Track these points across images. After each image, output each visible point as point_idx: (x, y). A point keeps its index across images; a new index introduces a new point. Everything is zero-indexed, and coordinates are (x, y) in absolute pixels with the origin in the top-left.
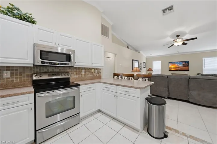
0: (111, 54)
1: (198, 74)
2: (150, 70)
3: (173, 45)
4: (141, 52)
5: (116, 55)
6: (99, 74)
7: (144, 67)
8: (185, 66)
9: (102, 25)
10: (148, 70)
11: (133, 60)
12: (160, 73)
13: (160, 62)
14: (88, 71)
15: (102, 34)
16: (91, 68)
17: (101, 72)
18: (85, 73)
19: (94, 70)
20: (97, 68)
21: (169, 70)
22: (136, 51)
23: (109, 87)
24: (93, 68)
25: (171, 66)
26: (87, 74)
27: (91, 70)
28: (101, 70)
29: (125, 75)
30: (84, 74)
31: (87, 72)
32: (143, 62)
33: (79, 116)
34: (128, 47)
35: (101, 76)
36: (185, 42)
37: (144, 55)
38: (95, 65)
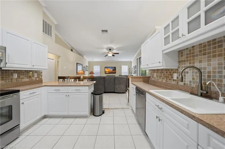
0: (51, 54)
1: (120, 75)
2: (92, 73)
3: (107, 55)
4: (84, 56)
5: (59, 57)
6: (39, 77)
7: (87, 70)
8: (114, 70)
9: (43, 20)
10: (90, 73)
11: (77, 63)
12: (99, 75)
13: (99, 66)
14: (23, 75)
15: (43, 32)
16: (28, 71)
17: (42, 76)
18: (18, 77)
19: (33, 73)
20: (36, 71)
21: (105, 73)
22: (80, 55)
23: (59, 89)
24: (31, 71)
25: (106, 70)
26: (22, 78)
27: (27, 73)
28: (42, 73)
29: (71, 78)
30: (17, 79)
31: (21, 75)
32: (86, 66)
33: (19, 128)
34: (72, 50)
35: (42, 80)
36: (114, 55)
37: (87, 60)
38: (36, 68)
